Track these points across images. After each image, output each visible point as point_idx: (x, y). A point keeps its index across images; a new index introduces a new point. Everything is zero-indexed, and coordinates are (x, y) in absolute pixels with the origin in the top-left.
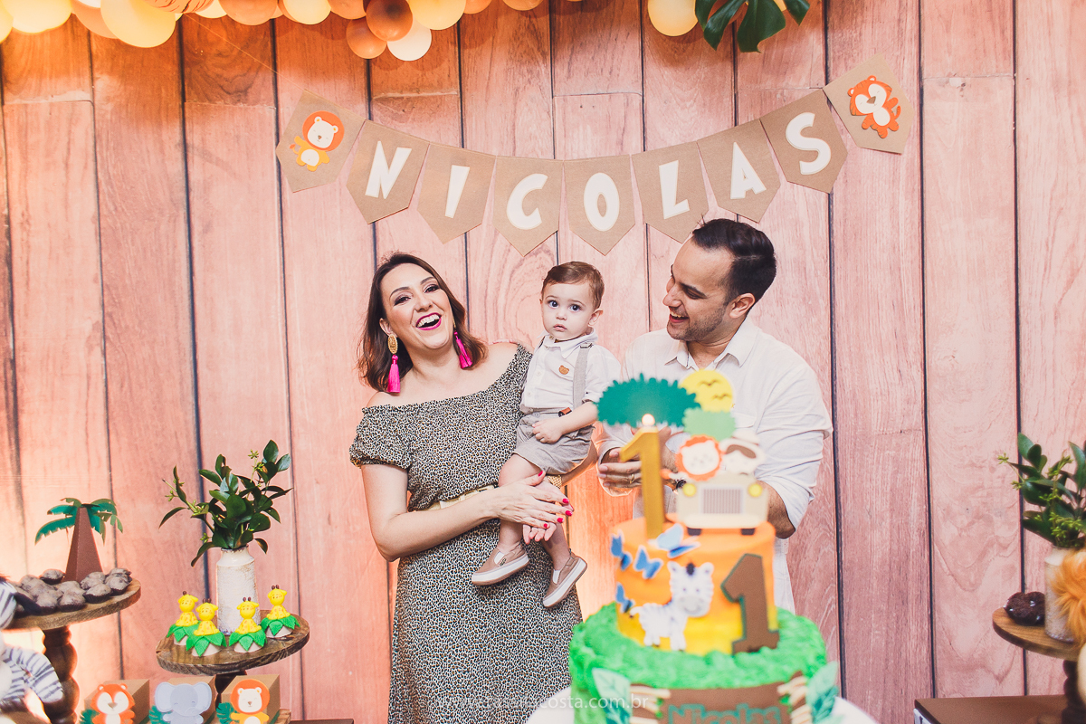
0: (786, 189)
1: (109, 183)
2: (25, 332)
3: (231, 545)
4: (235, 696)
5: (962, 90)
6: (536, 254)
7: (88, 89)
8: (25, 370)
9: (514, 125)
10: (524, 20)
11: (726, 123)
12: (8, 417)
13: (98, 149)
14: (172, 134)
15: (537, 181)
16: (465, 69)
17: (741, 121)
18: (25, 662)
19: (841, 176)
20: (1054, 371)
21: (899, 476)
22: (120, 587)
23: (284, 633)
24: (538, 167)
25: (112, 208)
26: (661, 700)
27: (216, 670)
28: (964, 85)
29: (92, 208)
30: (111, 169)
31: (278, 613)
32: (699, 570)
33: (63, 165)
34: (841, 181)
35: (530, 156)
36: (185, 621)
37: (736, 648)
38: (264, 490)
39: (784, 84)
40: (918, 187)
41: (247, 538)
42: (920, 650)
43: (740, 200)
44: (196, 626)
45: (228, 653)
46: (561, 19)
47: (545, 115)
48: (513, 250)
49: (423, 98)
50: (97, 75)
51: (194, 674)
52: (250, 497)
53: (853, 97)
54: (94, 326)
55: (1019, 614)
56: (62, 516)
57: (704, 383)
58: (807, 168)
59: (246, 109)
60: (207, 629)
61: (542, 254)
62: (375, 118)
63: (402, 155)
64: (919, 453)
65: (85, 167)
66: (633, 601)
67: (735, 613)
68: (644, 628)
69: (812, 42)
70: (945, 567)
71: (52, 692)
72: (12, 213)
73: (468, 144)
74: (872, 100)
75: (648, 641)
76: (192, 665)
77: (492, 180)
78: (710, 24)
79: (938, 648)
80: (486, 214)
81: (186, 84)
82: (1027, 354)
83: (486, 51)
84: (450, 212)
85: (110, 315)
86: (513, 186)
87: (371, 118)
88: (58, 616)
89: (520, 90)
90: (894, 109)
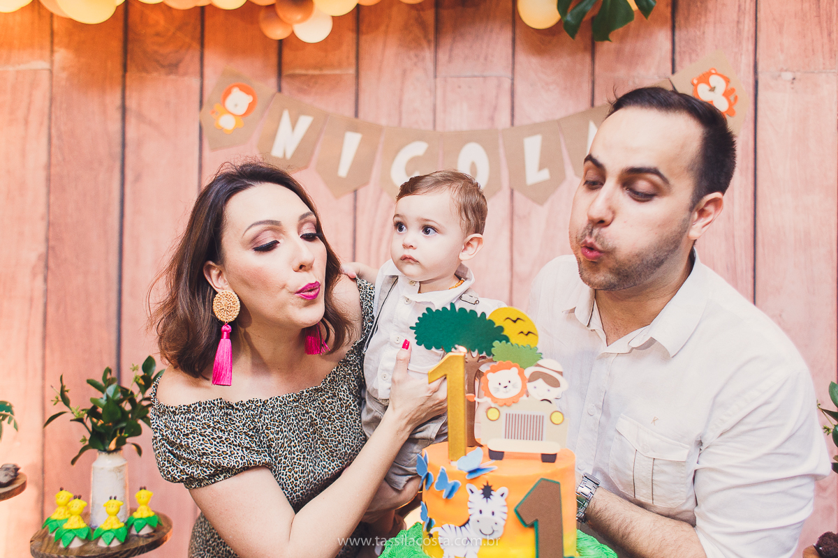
1: (60, 138)
3: (106, 448)
5: (792, 83)
7: (48, 60)
9: (401, 101)
10: (414, 13)
11: (584, 104)
14: (114, 99)
15: (419, 148)
16: (362, 52)
17: (597, 104)
23: (146, 531)
24: (420, 136)
25: (60, 158)
28: (794, 79)
29: (43, 158)
31: (142, 513)
32: (496, 494)
33: (24, 122)
35: (414, 127)
36: (58, 514)
38: (141, 400)
39: (635, 73)
41: (121, 443)
44: (67, 520)
45: (92, 547)
46: (445, 13)
47: (428, 93)
49: (325, 75)
50: (56, 48)
53: (695, 86)
54: (39, 257)
59: (175, 80)
60: (76, 523)
62: (283, 91)
63: (305, 122)
65: (41, 124)
66: (434, 521)
69: (662, 39)
73: (361, 115)
74: (712, 89)
77: (380, 146)
78: (569, 18)
80: (373, 176)
81: (128, 58)
84: (343, 171)
85: (53, 248)
86: (397, 151)
87: (280, 91)
89: (407, 71)
90: (732, 98)
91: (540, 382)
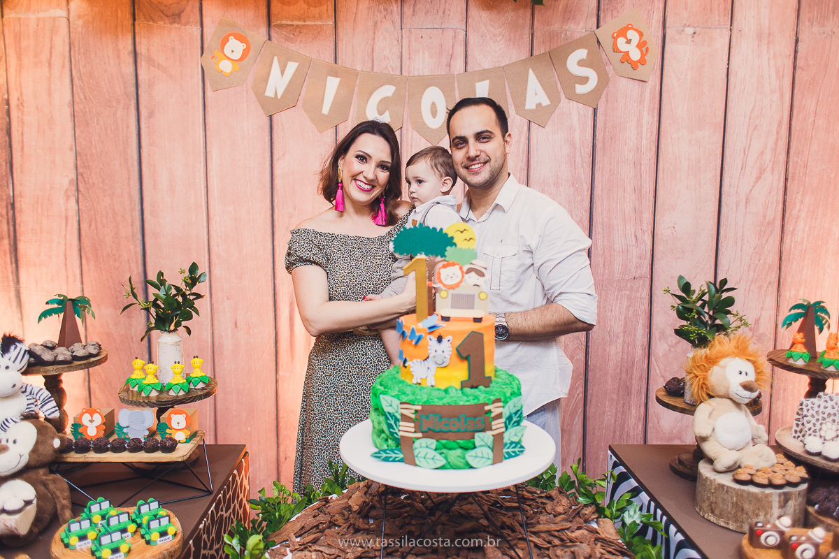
0: (564, 103)
1: (80, 78)
2: (21, 184)
3: (167, 329)
4: (169, 419)
5: (693, 37)
7: (65, 9)
8: (21, 211)
9: (373, 49)
11: (525, 54)
12: (10, 244)
13: (72, 53)
14: (126, 44)
15: (388, 91)
17: (536, 53)
18: (35, 393)
19: (603, 96)
20: (742, 240)
21: (631, 308)
22: (94, 352)
23: (201, 385)
24: (389, 80)
25: (82, 97)
26: (416, 411)
27: (158, 404)
28: (694, 33)
29: (68, 97)
30: (82, 69)
31: (197, 373)
32: (445, 341)
33: (47, 64)
34: (604, 99)
35: (384, 72)
36: (137, 375)
37: (464, 385)
38: (189, 295)
39: (567, 27)
40: (657, 106)
41: (178, 325)
42: (637, 426)
43: (531, 111)
44: (144, 379)
45: (165, 395)
47: (395, 42)
49: (308, 25)
51: (143, 406)
52: (180, 299)
53: (615, 39)
54: (71, 182)
55: (670, 389)
56: (56, 306)
57: (458, 231)
58: (581, 89)
59: (179, 29)
60: (151, 379)
62: (272, 38)
63: (292, 67)
64: (645, 293)
65: (63, 66)
66: (408, 359)
67: (465, 365)
68: (412, 373)
70: (658, 371)
71: (53, 412)
72: (11, 98)
73: (339, 61)
74: (629, 42)
75: (415, 382)
76: (141, 402)
77: (356, 88)
79: (650, 425)
80: (351, 114)
81: (136, 8)
82: (724, 227)
84: (326, 110)
85: (82, 175)
86: (371, 94)
87: (270, 39)
88: (55, 367)
89: (378, 23)
90: (644, 49)
91: (473, 274)
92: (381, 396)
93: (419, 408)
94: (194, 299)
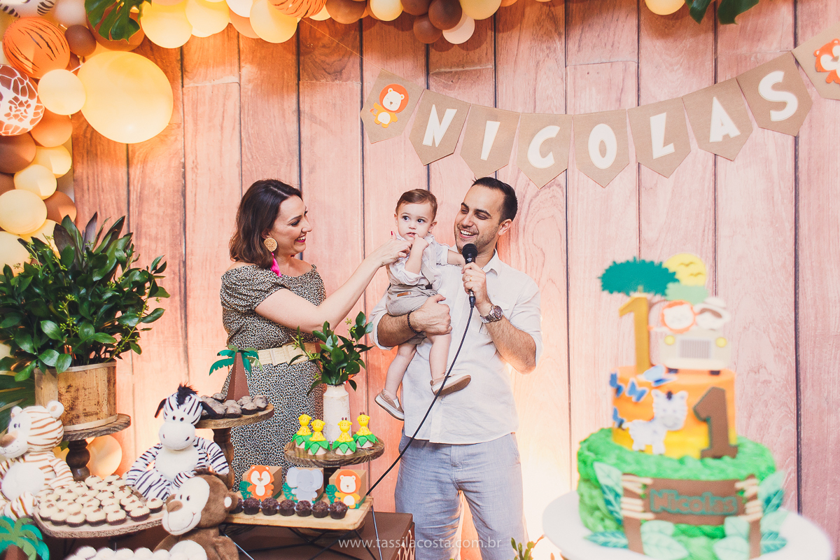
0: (757, 133)
1: (249, 139)
2: (192, 243)
3: (334, 383)
4: (339, 481)
6: (550, 187)
7: (237, 75)
8: (191, 269)
9: (535, 89)
10: (545, 9)
11: (707, 81)
12: (180, 300)
13: (242, 116)
15: (551, 131)
16: (499, 48)
17: (720, 80)
18: (206, 447)
19: (806, 122)
22: (263, 406)
23: (368, 445)
24: (553, 121)
25: (250, 157)
26: (645, 486)
27: (325, 464)
29: (237, 157)
30: (250, 129)
31: (363, 431)
32: (676, 396)
33: (219, 128)
34: (807, 126)
35: (547, 112)
36: (303, 431)
37: (704, 454)
38: (355, 346)
39: (758, 49)
41: (344, 378)
43: (717, 143)
44: (311, 436)
45: (332, 454)
46: (574, 7)
47: (559, 81)
48: (531, 183)
49: (467, 71)
50: (243, 64)
52: (347, 351)
53: (818, 58)
56: (226, 357)
57: (682, 264)
58: (776, 116)
59: (341, 85)
60: (318, 436)
61: (554, 187)
62: (431, 87)
63: (450, 114)
65: (234, 129)
66: (625, 419)
67: (703, 429)
68: (632, 437)
69: (783, 13)
71: (223, 468)
72: (187, 161)
73: (499, 104)
74: (836, 59)
75: (636, 447)
76: (309, 460)
77: (517, 131)
78: (695, 4)
80: (512, 157)
81: (301, 68)
83: (515, 33)
84: (485, 156)
86: (533, 136)
87: (428, 88)
88: (226, 420)
89: (541, 62)
91: (707, 316)
92: (597, 465)
93: (648, 481)
94: (361, 351)
